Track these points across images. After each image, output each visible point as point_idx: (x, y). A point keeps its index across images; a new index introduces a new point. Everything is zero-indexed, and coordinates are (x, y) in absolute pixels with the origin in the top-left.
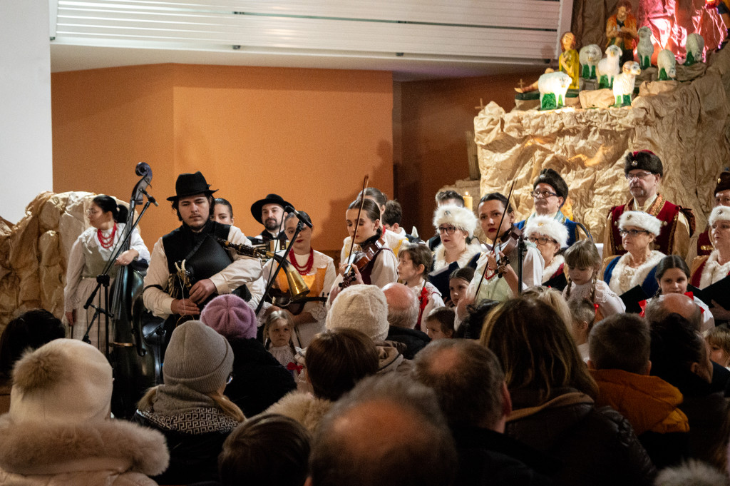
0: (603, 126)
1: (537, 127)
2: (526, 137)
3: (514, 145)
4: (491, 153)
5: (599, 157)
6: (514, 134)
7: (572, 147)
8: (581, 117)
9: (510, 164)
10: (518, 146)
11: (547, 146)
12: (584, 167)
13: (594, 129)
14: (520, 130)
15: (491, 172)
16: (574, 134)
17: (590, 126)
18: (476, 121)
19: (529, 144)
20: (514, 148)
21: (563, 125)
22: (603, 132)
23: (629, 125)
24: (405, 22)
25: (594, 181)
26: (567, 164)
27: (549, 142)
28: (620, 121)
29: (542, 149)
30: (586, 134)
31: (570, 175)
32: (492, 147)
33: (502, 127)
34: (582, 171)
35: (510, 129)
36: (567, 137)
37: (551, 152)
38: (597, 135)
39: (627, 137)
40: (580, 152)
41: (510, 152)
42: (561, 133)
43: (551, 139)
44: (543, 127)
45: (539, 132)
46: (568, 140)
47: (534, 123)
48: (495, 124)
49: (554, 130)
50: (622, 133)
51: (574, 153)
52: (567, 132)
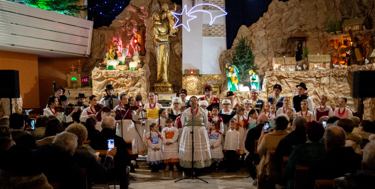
0: (133, 76)
1: (113, 75)
2: (109, 77)
3: (104, 80)
4: (97, 81)
5: (130, 84)
6: (106, 77)
7: (123, 81)
8: (126, 73)
9: (103, 85)
10: (106, 80)
11: (115, 80)
12: (125, 86)
13: (129, 76)
14: (107, 75)
15: (97, 87)
16: (124, 77)
17: (128, 75)
18: (93, 72)
19: (109, 79)
20: (105, 81)
21: (121, 75)
22: (132, 77)
23: (140, 76)
24: (54, 41)
25: (128, 90)
26: (120, 85)
27: (115, 79)
28: (137, 75)
29: (113, 81)
30: (127, 78)
31: (121, 88)
32: (98, 80)
33: (102, 74)
34: (125, 87)
35: (104, 75)
36: (121, 78)
37: (115, 82)
38: (130, 78)
39: (138, 79)
40: (125, 82)
41: (103, 81)
42: (120, 77)
43: (117, 78)
44: (114, 75)
45: (113, 76)
46: (122, 79)
47: (112, 74)
48: (99, 73)
49: (118, 76)
50: (137, 78)
51: (123, 82)
52: (122, 77)
